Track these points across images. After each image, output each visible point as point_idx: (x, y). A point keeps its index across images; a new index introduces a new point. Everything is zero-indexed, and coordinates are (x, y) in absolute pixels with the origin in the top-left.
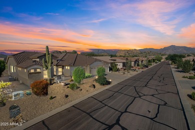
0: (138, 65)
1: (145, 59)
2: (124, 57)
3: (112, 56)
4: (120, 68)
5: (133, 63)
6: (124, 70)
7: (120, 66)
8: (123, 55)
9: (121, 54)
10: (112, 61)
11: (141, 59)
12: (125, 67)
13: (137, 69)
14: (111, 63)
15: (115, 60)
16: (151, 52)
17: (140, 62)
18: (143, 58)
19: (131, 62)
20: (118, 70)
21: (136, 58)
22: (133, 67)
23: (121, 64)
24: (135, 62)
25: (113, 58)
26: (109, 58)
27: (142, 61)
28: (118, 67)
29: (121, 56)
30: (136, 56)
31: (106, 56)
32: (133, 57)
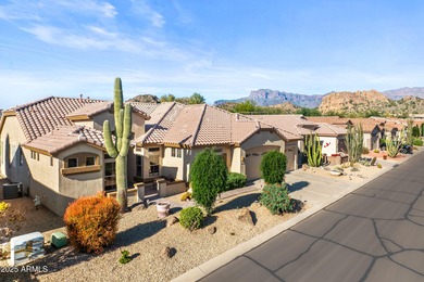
0: (383, 145)
1: (401, 124)
2: (341, 117)
3: (305, 113)
4: (329, 155)
5: (367, 137)
6: (343, 160)
7: (330, 148)
8: (337, 109)
9: (332, 108)
10: (307, 132)
11: (391, 122)
12: (346, 151)
13: (380, 160)
14: (305, 139)
15: (316, 128)
16: (418, 99)
17: (388, 134)
18: (397, 121)
19: (362, 133)
20: (323, 162)
21: (377, 120)
22: (366, 152)
23: (334, 142)
24: (374, 134)
25: (311, 121)
26: (298, 118)
27: (394, 131)
28: (324, 151)
29: (332, 114)
30: (376, 114)
31: (289, 112)
32: (368, 116)
